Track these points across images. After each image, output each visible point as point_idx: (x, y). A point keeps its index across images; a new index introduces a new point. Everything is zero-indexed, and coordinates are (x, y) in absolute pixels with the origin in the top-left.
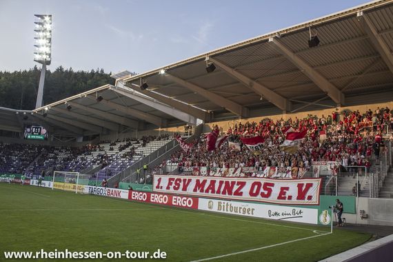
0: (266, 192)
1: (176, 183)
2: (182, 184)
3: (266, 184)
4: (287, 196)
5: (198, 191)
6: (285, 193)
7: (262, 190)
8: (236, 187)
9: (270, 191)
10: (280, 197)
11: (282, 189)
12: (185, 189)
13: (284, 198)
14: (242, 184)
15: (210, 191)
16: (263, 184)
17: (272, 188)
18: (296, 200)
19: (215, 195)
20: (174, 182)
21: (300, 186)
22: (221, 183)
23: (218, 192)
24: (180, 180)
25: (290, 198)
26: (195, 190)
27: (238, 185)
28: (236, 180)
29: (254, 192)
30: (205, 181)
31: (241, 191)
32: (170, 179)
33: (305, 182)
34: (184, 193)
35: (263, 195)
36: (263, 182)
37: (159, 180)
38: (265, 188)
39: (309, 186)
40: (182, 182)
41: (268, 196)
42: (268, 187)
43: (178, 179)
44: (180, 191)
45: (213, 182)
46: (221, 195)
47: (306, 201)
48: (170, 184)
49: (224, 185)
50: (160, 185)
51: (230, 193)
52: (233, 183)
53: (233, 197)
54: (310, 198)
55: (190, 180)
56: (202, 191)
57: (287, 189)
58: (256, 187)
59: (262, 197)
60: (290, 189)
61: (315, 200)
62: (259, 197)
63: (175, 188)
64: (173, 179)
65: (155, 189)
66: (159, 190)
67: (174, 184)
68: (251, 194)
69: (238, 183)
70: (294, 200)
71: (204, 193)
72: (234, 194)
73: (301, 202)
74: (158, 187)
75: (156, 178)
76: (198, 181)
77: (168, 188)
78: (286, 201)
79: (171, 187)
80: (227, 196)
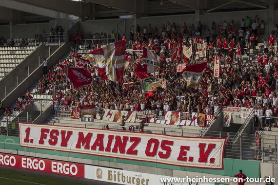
0: (165, 152)
1: (51, 136)
2: (60, 138)
3: (164, 142)
4: (188, 156)
5: (83, 148)
6: (185, 154)
7: (160, 149)
8: (129, 144)
9: (169, 151)
10: (180, 158)
11: (183, 148)
12: (64, 144)
13: (185, 159)
14: (137, 141)
15: (98, 148)
16: (160, 142)
17: (171, 147)
18: (198, 163)
19: (104, 153)
20: (48, 135)
21: (202, 146)
22: (111, 137)
23: (108, 149)
24: (57, 132)
25: (191, 159)
26: (78, 146)
27: (131, 141)
28: (129, 135)
29: (151, 150)
30: (90, 135)
31: (135, 149)
32: (43, 131)
33: (208, 142)
34: (64, 149)
35: (161, 155)
36: (161, 139)
37: (28, 131)
38: (163, 147)
39: (212, 146)
40: (60, 135)
41: (167, 156)
42: (167, 145)
43: (54, 131)
44: (58, 146)
45: (100, 137)
46: (111, 154)
47: (208, 164)
48: (43, 136)
49: (114, 141)
50: (30, 138)
51: (122, 151)
52: (126, 139)
53: (126, 156)
54: (212, 160)
55: (70, 133)
56: (87, 147)
57: (188, 148)
58: (153, 145)
59: (160, 157)
60: (191, 149)
61: (218, 163)
62: (157, 158)
63: (50, 142)
64: (47, 131)
65: (23, 143)
66: (29, 144)
67: (49, 138)
68: (148, 153)
69: (132, 139)
70: (196, 163)
71: (90, 150)
72: (128, 153)
73: (203, 165)
74: (26, 140)
75: (23, 127)
76: (81, 134)
77: (41, 142)
78: (187, 163)
79: (46, 141)
80: (118, 154)
